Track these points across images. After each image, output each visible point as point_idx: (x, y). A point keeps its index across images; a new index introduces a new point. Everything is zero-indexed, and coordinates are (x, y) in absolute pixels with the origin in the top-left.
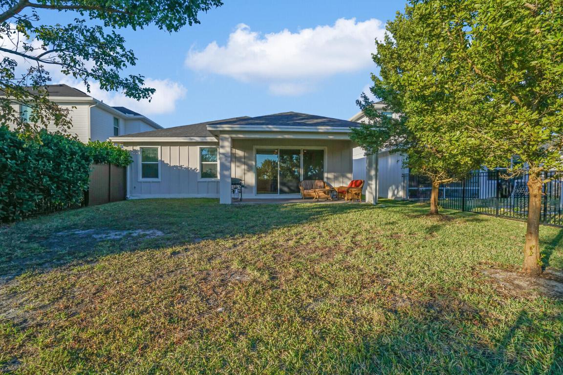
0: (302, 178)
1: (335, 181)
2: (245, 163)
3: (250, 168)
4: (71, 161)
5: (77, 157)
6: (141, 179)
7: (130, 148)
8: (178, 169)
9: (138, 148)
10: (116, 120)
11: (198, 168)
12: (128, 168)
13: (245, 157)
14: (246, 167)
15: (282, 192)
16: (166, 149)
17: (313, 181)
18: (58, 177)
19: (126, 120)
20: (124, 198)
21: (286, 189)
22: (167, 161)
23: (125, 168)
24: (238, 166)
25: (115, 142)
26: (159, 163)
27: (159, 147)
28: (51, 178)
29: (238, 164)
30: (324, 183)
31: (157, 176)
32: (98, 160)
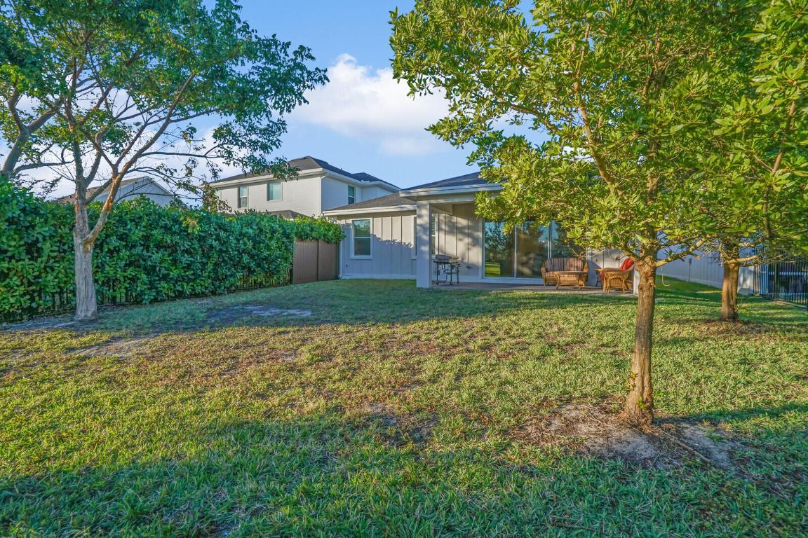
0: (549, 254)
1: (606, 259)
2: (468, 235)
3: (475, 242)
4: (271, 239)
5: (277, 235)
6: (353, 256)
7: (343, 222)
8: (391, 244)
9: (350, 221)
10: (352, 189)
11: (413, 243)
12: (341, 242)
13: (468, 227)
14: (469, 240)
15: (520, 274)
16: (378, 220)
17: (565, 259)
18: (258, 255)
19: (363, 187)
20: (337, 278)
21: (526, 270)
22: (379, 236)
23: (337, 244)
24: (461, 240)
25: (329, 216)
26: (371, 237)
27: (371, 219)
28: (252, 257)
29: (460, 236)
30: (584, 262)
31: (368, 253)
32: (302, 237)
